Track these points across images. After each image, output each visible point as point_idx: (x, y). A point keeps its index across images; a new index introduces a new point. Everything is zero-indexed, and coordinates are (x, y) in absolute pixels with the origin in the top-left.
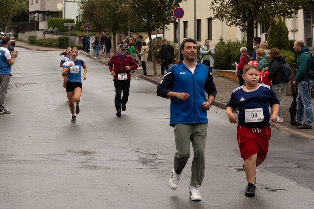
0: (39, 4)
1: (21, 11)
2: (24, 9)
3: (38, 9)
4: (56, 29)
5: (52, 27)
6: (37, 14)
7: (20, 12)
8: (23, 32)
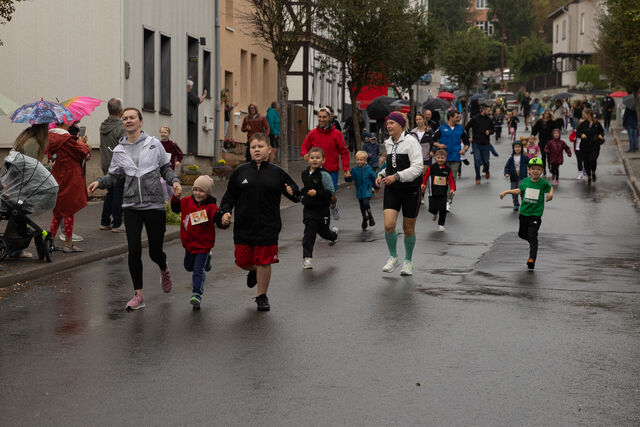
0: (566, 41)
1: (540, 54)
2: (545, 51)
3: (565, 51)
4: (590, 84)
5: (583, 81)
6: (559, 60)
7: (537, 55)
8: (537, 90)
